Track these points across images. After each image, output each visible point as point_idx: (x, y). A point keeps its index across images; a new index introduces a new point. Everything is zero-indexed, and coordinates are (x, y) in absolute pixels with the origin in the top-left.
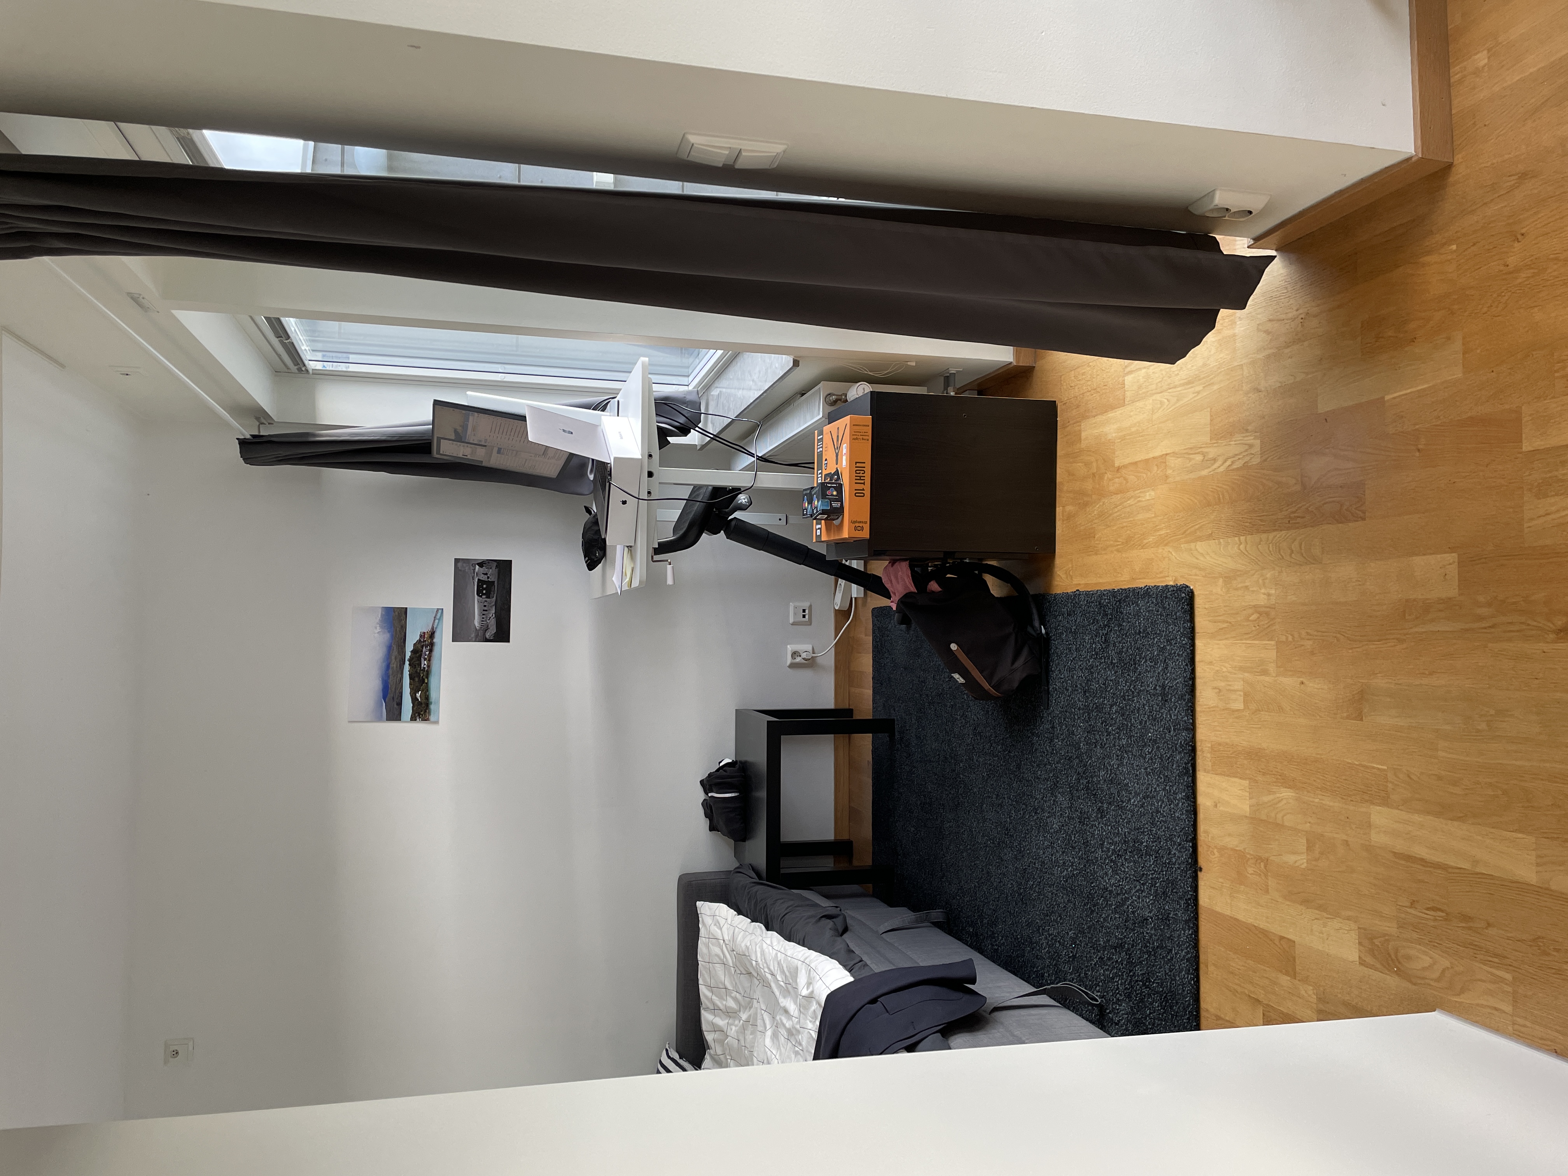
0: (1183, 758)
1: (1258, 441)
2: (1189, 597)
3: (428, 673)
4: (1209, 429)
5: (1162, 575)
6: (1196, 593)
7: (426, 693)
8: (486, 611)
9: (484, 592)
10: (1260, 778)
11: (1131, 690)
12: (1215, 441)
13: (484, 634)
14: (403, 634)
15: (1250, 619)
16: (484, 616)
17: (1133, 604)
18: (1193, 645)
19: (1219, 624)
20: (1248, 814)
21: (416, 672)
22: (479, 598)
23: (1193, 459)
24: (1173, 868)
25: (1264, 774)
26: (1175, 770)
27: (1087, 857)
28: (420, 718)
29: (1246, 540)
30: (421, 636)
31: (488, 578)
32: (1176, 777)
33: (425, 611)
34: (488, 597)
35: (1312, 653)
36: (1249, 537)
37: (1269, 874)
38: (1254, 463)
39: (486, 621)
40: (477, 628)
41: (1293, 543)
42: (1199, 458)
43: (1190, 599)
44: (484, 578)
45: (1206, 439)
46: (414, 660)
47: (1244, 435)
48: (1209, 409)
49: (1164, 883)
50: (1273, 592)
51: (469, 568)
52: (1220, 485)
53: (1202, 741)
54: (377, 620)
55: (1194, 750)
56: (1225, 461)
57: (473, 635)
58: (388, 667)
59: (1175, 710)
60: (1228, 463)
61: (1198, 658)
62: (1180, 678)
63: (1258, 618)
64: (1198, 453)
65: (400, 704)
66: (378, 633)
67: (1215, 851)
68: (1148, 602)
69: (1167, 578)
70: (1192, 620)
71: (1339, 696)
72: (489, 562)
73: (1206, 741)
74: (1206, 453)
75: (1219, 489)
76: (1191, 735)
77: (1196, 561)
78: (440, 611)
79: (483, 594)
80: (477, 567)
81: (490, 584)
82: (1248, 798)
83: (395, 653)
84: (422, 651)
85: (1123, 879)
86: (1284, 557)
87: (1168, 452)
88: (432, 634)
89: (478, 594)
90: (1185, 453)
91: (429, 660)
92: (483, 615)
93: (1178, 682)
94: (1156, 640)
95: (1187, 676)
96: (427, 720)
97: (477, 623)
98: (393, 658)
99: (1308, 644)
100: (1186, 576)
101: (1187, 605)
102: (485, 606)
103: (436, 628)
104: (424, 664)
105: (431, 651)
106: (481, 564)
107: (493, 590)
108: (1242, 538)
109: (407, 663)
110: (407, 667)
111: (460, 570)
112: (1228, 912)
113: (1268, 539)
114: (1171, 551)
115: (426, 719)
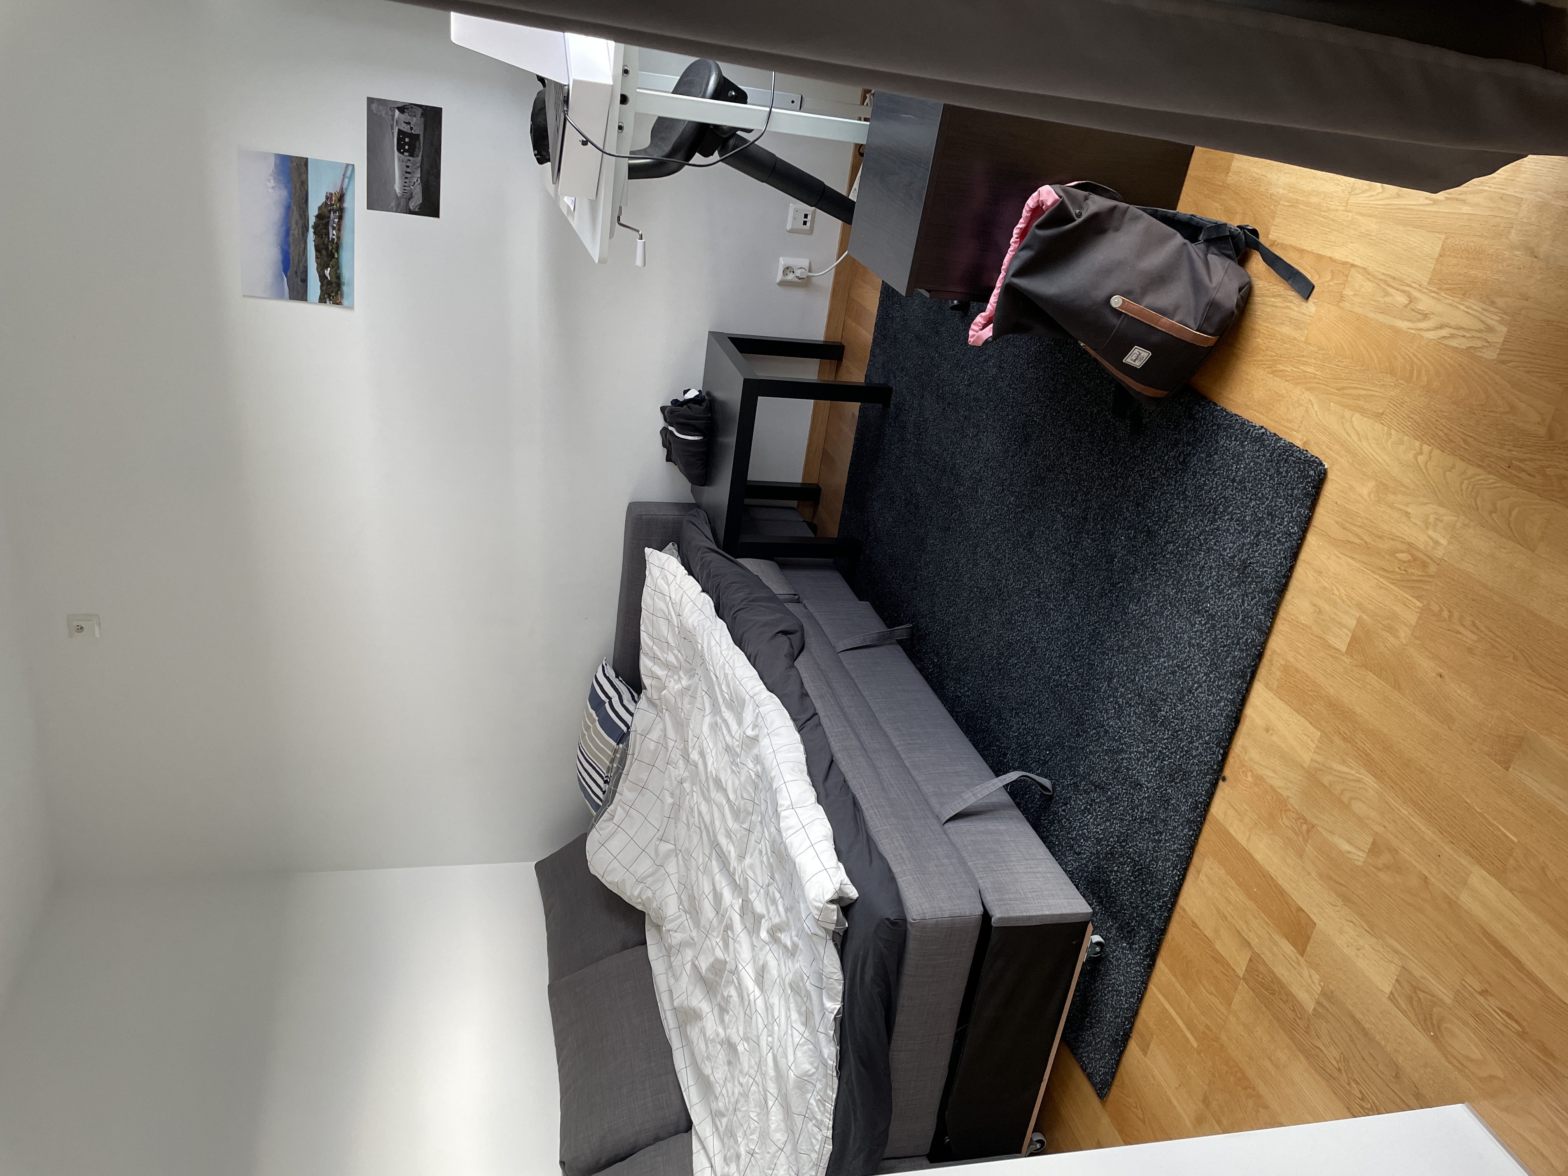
0: (1243, 658)
1: (1504, 329)
2: (1321, 478)
3: (338, 247)
4: (1432, 266)
5: (1289, 425)
6: (1330, 476)
7: (336, 270)
8: (409, 173)
9: (407, 147)
10: (1337, 740)
11: (1199, 540)
12: (1436, 290)
13: (407, 204)
14: (304, 192)
15: (1397, 555)
16: (407, 180)
17: (1236, 440)
18: (1302, 538)
19: (1350, 534)
20: (1306, 766)
21: (323, 243)
22: (401, 155)
23: (1392, 295)
24: (1190, 760)
25: (1345, 739)
26: (1228, 665)
27: (1089, 680)
28: (330, 300)
29: (1431, 452)
30: (327, 198)
31: (411, 128)
32: (1226, 672)
33: (333, 165)
34: (412, 155)
35: (1470, 650)
36: (1436, 452)
37: (1309, 841)
38: (1485, 356)
39: (409, 187)
40: (399, 195)
41: (1502, 499)
42: (1402, 299)
43: (1319, 482)
44: (406, 128)
45: (1424, 278)
46: (321, 227)
47: (1485, 306)
48: (1443, 236)
49: (1175, 766)
50: (1444, 542)
51: (387, 114)
52: (1420, 356)
53: (1274, 652)
54: (271, 172)
55: (1260, 656)
56: (1441, 327)
57: (393, 204)
58: (287, 233)
59: (1252, 600)
60: (1444, 332)
61: (1304, 555)
62: (1271, 568)
63: (1409, 561)
64: (1403, 292)
65: (305, 281)
66: (273, 188)
67: (1249, 774)
68: (1258, 451)
69: (1294, 433)
70: (1313, 507)
71: (1487, 723)
72: (412, 107)
73: (1279, 655)
74: (1415, 298)
75: (1416, 360)
76: (1262, 639)
77: (1345, 435)
78: (350, 168)
79: (405, 151)
80: (397, 111)
81: (414, 138)
82: (1313, 750)
83: (296, 215)
84: (329, 217)
85: (1125, 728)
86: (1480, 510)
87: (1356, 263)
88: (341, 198)
89: (399, 150)
90: (1381, 280)
91: (339, 230)
92: (406, 178)
93: (1266, 571)
94: (1253, 503)
95: (1281, 572)
96: (340, 303)
97: (397, 188)
98: (293, 222)
99: (1470, 637)
100: (1324, 447)
101: (1313, 487)
102: (408, 167)
103: (346, 190)
104: (333, 233)
105: (340, 218)
106: (403, 109)
107: (417, 146)
108: (1426, 448)
109: (311, 231)
110: (311, 236)
111: (376, 115)
112: (1244, 842)
113: (1465, 472)
114: (1313, 401)
115: (337, 303)
